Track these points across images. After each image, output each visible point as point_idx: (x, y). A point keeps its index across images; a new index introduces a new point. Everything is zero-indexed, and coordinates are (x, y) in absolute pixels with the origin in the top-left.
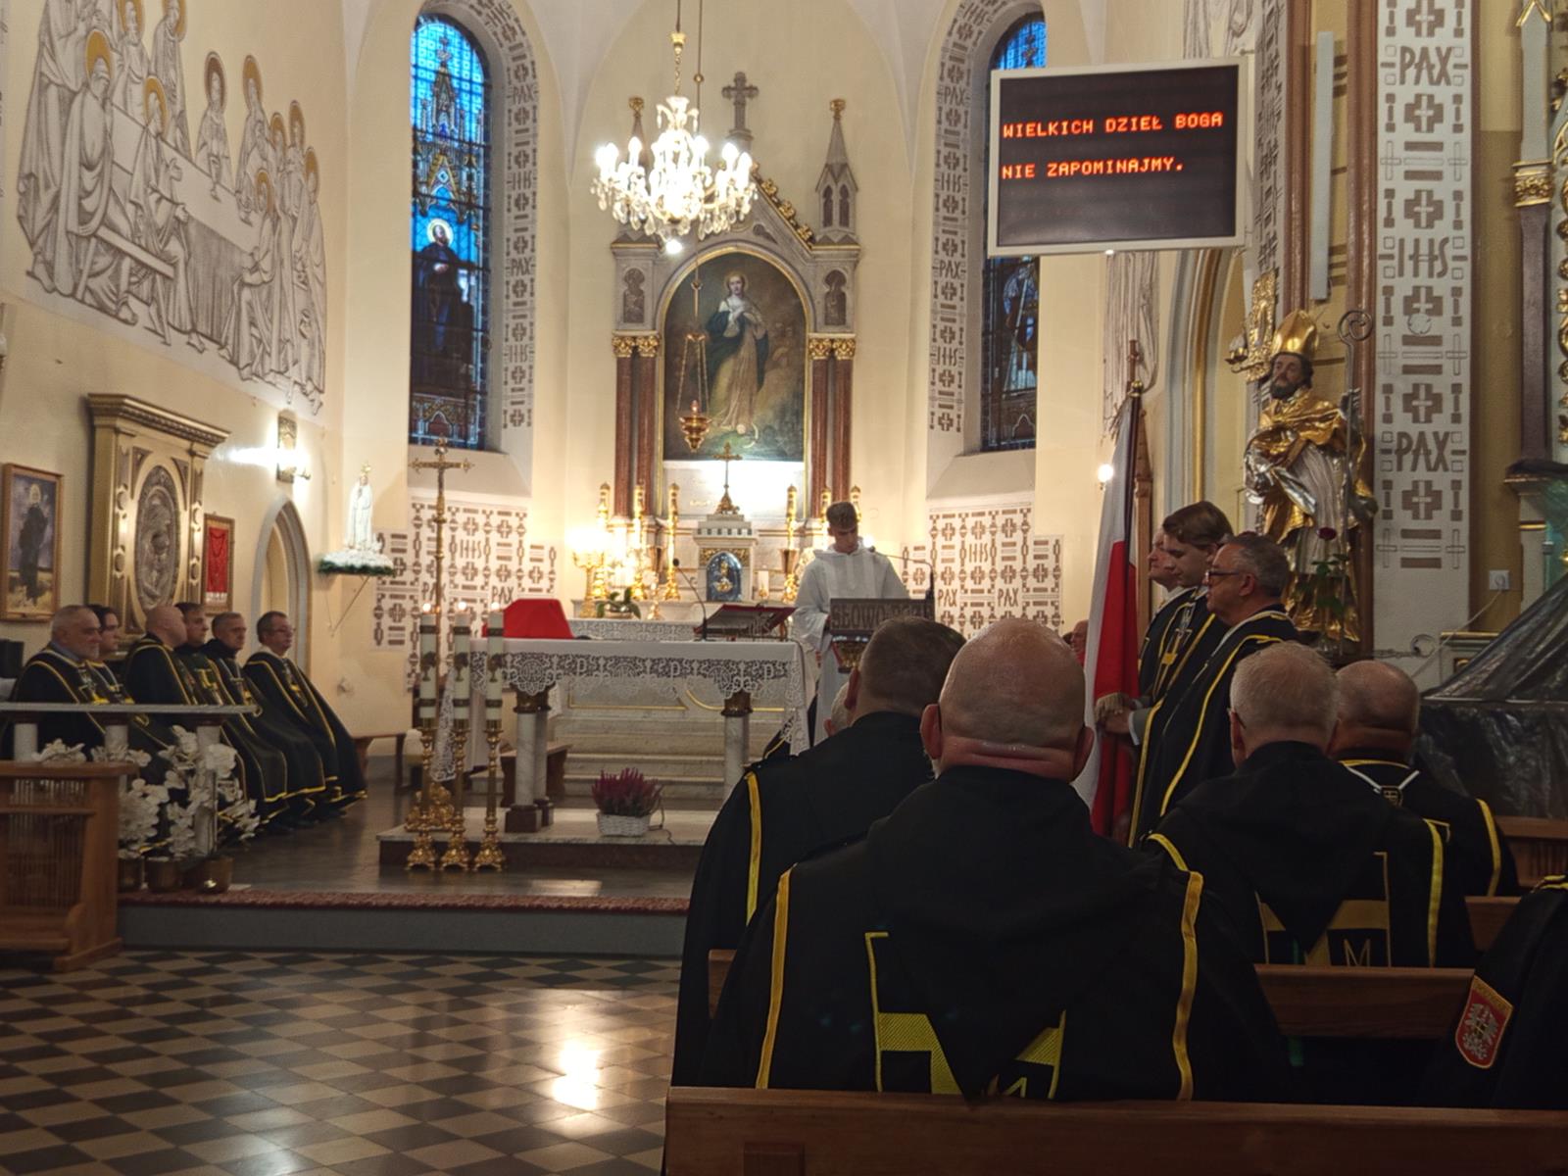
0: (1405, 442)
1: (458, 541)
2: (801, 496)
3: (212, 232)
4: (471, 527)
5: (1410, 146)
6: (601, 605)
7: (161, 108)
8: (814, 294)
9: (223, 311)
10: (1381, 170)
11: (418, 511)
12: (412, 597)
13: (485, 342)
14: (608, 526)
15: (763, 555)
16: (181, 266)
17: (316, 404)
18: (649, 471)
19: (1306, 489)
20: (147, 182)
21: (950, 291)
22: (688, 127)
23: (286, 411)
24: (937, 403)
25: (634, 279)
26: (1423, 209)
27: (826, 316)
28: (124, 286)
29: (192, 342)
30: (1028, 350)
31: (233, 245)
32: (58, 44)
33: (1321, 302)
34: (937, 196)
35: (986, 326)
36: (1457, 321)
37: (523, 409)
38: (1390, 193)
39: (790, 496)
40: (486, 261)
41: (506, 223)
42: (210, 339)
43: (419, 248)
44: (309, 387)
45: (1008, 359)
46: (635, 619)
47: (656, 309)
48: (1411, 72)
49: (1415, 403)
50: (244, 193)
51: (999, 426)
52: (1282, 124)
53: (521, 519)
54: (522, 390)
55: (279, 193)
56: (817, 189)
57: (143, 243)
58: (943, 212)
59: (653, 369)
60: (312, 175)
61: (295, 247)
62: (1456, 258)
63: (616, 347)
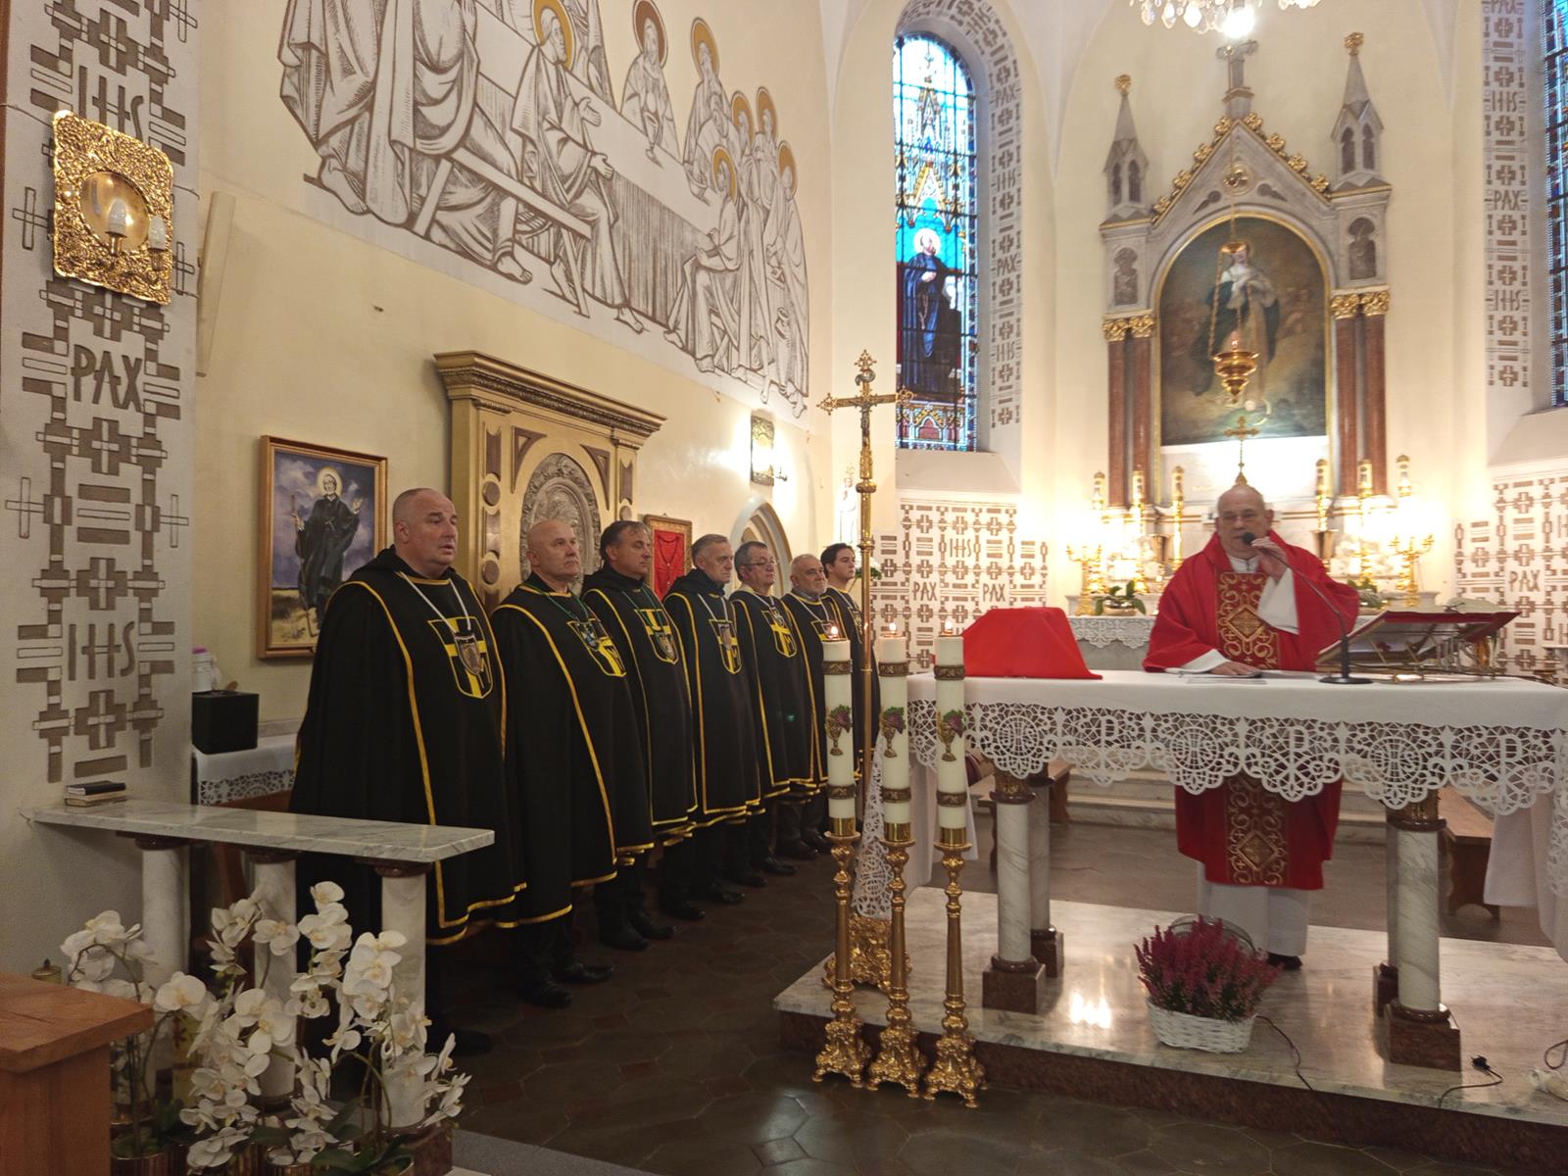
1: (947, 540)
3: (651, 199)
4: (960, 525)
6: (1100, 601)
8: (1335, 248)
9: (670, 289)
11: (907, 512)
12: (903, 598)
13: (973, 346)
14: (1104, 518)
16: (604, 227)
17: (799, 407)
18: (1146, 457)
21: (1508, 225)
23: (759, 410)
24: (1497, 354)
25: (1126, 259)
29: (621, 317)
31: (683, 220)
34: (1488, 118)
35: (1556, 262)
37: (1011, 406)
39: (1320, 471)
40: (972, 266)
41: (991, 224)
42: (653, 319)
43: (905, 261)
44: (790, 389)
46: (1139, 615)
47: (1148, 287)
50: (695, 163)
53: (1011, 516)
54: (1010, 387)
55: (745, 177)
56: (1333, 136)
57: (537, 185)
58: (1496, 135)
59: (1149, 350)
60: (787, 171)
61: (768, 239)
63: (1107, 332)
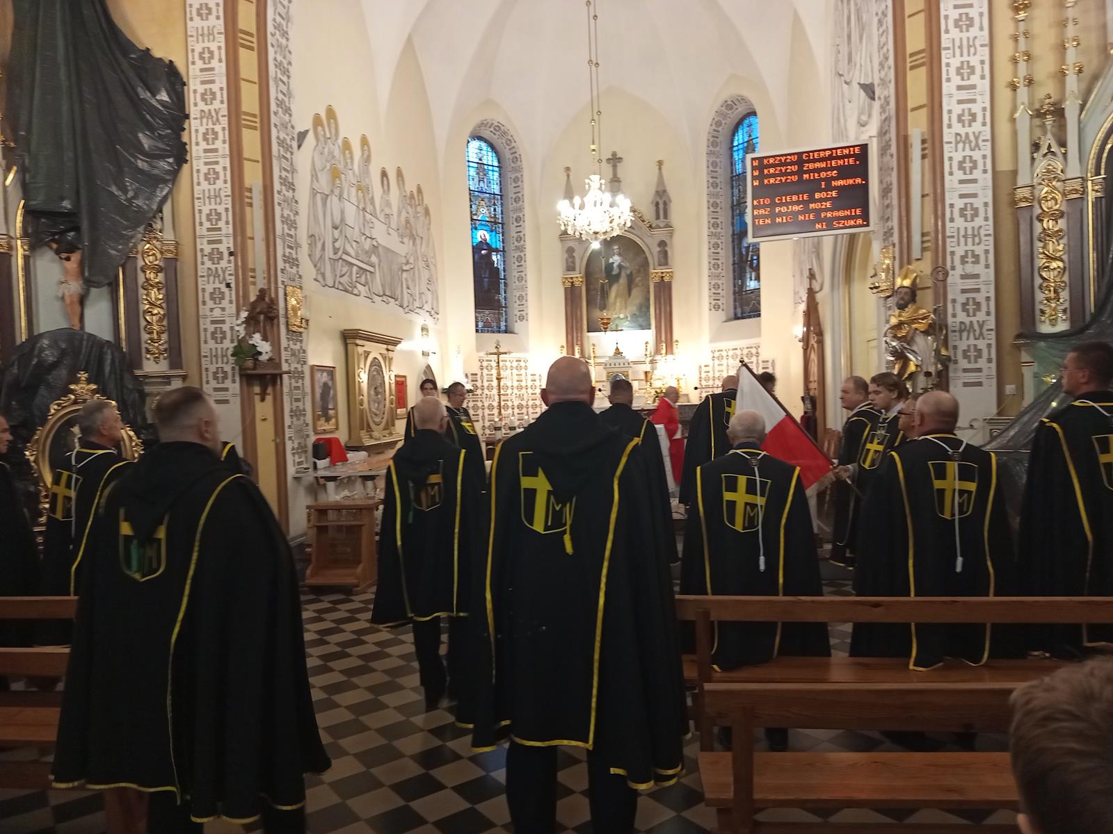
0: (963, 326)
2: (651, 347)
3: (389, 250)
4: (504, 368)
5: (961, 182)
7: (364, 197)
8: (652, 252)
10: (947, 195)
11: (481, 362)
12: (481, 401)
13: (506, 284)
15: (635, 373)
17: (436, 319)
18: (581, 337)
19: (916, 353)
20: (360, 231)
21: (716, 246)
22: (600, 189)
23: (424, 325)
24: (712, 298)
25: (570, 251)
26: (969, 213)
27: (659, 262)
28: (354, 280)
29: (383, 300)
30: (754, 271)
31: (397, 254)
32: (319, 175)
33: (918, 259)
34: (708, 202)
35: (734, 261)
36: (987, 266)
37: (524, 313)
38: (952, 206)
39: (647, 346)
40: (503, 247)
41: (512, 229)
43: (475, 244)
44: (433, 313)
45: (745, 276)
47: (581, 265)
48: (960, 146)
49: (968, 307)
50: (400, 229)
51: (742, 307)
52: (894, 174)
53: (526, 362)
55: (415, 227)
56: (652, 203)
57: (360, 259)
58: (712, 209)
59: (581, 292)
60: (428, 217)
61: (423, 251)
62: (986, 235)
63: (564, 283)
